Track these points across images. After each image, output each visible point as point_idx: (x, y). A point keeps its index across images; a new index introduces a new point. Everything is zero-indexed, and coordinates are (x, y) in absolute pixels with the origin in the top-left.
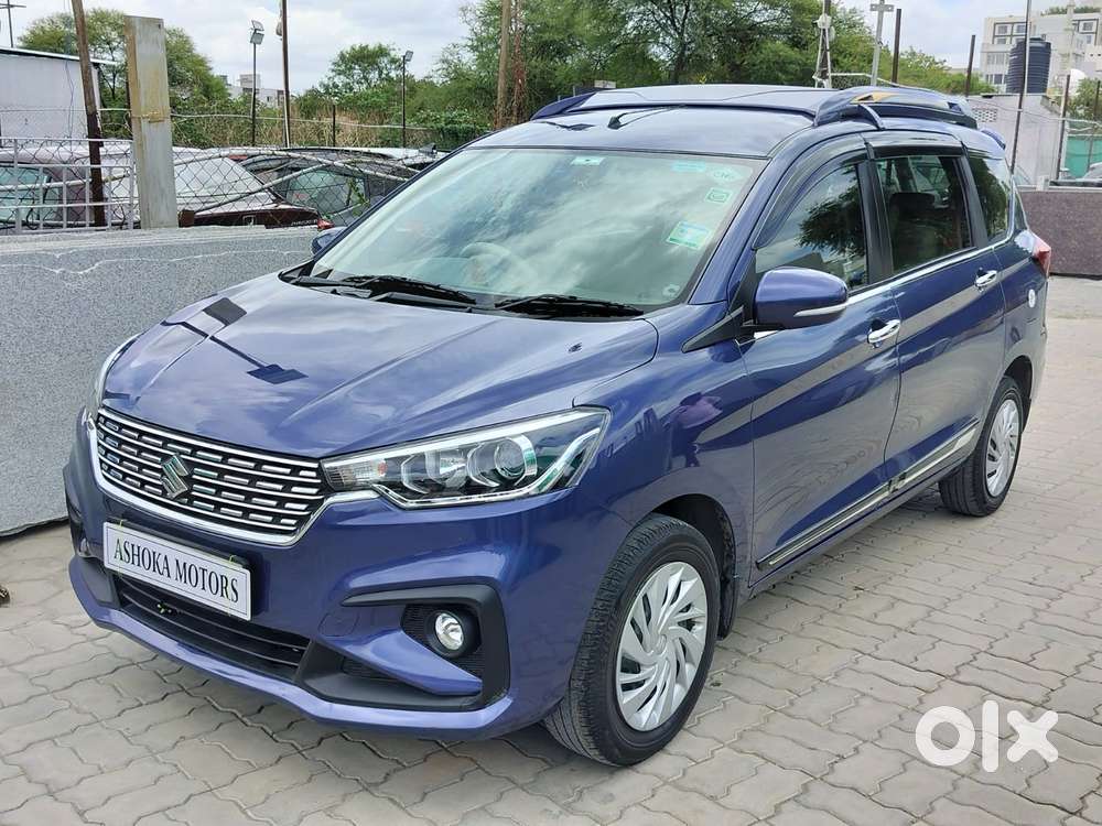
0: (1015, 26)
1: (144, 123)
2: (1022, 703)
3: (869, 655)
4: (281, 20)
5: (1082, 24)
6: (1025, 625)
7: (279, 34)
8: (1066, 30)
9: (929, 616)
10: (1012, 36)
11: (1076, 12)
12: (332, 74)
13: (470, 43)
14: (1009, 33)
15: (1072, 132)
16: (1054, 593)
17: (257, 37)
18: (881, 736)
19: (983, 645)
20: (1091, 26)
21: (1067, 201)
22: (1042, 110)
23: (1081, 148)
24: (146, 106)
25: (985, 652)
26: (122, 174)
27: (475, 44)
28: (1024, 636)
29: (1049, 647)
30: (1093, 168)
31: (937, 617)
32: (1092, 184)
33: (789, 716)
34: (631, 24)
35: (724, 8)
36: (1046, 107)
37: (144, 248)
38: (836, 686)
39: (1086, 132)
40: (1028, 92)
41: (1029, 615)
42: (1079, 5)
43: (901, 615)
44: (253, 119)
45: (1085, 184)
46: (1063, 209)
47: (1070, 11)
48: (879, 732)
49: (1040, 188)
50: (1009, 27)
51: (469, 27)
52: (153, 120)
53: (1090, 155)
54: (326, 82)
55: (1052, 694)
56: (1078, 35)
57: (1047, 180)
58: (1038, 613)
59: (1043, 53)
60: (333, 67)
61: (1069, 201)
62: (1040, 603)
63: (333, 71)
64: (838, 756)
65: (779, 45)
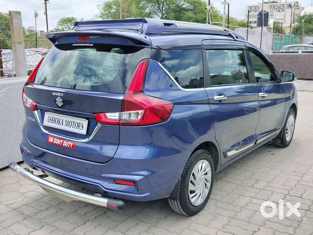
0: (254, 7)
1: (16, 44)
2: (302, 210)
3: (254, 198)
4: (45, 10)
5: (272, 6)
6: (296, 185)
7: (45, 14)
8: (269, 8)
9: (268, 184)
10: (253, 10)
11: (271, 3)
12: (57, 25)
13: (100, 15)
14: (252, 9)
15: (275, 37)
16: (302, 175)
17: (36, 15)
18: (265, 224)
19: (286, 192)
20: (275, 7)
21: (278, 57)
22: (267, 31)
23: (278, 42)
24: (17, 39)
25: (288, 195)
26: (9, 60)
27: (101, 15)
28: (297, 189)
29: (305, 192)
30: (283, 48)
31: (271, 185)
32: (284, 52)
33: (236, 219)
34: (148, 9)
35: (174, 4)
36: (268, 30)
37: (19, 83)
38: (247, 209)
39: (279, 37)
40: (264, 26)
41: (297, 182)
42: (271, 1)
43: (261, 185)
44: (36, 40)
45: (282, 52)
46: (277, 60)
47: (269, 2)
48: (264, 222)
49: (270, 54)
50: (252, 7)
51: (99, 11)
52: (19, 43)
53: (280, 44)
54: (56, 28)
55: (310, 207)
56: (271, 10)
57: (272, 52)
58: (299, 181)
59: (267, 15)
60: (58, 23)
61: (279, 57)
62: (299, 178)
63: (58, 24)
64: (254, 231)
65: (190, 14)
